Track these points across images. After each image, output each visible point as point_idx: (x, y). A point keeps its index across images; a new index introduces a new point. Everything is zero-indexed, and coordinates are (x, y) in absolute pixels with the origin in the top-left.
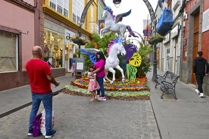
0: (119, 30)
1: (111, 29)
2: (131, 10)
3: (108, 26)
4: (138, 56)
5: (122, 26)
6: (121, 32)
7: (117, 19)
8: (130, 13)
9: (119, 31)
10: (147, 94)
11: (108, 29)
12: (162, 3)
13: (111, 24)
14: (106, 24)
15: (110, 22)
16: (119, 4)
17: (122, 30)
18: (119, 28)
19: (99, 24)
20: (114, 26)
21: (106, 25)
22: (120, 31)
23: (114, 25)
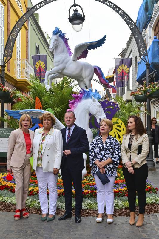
0: (82, 74)
1: (65, 71)
2: (105, 36)
3: (61, 66)
4: (119, 124)
5: (87, 66)
6: (85, 78)
7: (78, 53)
8: (104, 43)
9: (81, 76)
10: (155, 199)
11: (60, 71)
12: (144, 30)
13: (66, 63)
14: (56, 62)
15: (63, 59)
16: (81, 25)
17: (86, 74)
18: (81, 70)
19: (35, 64)
20: (72, 67)
21: (57, 64)
22: (84, 76)
23: (70, 64)
